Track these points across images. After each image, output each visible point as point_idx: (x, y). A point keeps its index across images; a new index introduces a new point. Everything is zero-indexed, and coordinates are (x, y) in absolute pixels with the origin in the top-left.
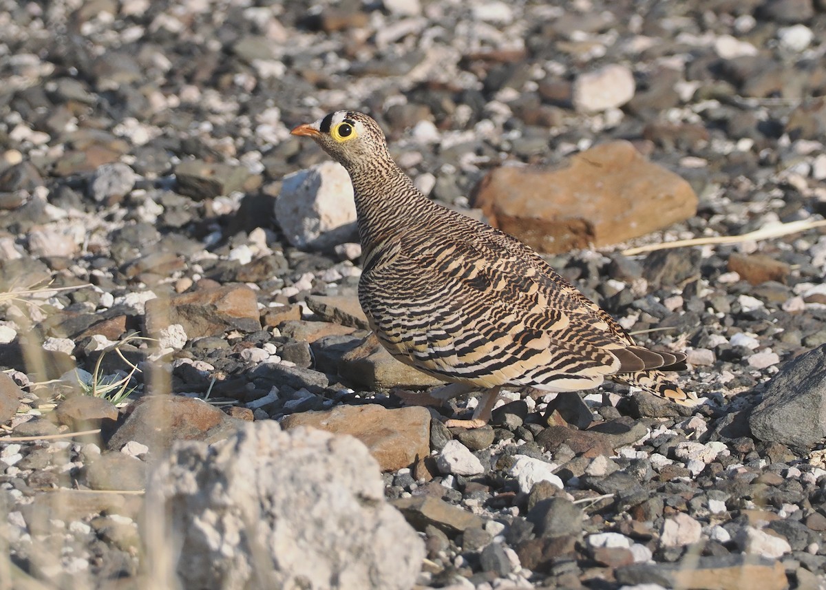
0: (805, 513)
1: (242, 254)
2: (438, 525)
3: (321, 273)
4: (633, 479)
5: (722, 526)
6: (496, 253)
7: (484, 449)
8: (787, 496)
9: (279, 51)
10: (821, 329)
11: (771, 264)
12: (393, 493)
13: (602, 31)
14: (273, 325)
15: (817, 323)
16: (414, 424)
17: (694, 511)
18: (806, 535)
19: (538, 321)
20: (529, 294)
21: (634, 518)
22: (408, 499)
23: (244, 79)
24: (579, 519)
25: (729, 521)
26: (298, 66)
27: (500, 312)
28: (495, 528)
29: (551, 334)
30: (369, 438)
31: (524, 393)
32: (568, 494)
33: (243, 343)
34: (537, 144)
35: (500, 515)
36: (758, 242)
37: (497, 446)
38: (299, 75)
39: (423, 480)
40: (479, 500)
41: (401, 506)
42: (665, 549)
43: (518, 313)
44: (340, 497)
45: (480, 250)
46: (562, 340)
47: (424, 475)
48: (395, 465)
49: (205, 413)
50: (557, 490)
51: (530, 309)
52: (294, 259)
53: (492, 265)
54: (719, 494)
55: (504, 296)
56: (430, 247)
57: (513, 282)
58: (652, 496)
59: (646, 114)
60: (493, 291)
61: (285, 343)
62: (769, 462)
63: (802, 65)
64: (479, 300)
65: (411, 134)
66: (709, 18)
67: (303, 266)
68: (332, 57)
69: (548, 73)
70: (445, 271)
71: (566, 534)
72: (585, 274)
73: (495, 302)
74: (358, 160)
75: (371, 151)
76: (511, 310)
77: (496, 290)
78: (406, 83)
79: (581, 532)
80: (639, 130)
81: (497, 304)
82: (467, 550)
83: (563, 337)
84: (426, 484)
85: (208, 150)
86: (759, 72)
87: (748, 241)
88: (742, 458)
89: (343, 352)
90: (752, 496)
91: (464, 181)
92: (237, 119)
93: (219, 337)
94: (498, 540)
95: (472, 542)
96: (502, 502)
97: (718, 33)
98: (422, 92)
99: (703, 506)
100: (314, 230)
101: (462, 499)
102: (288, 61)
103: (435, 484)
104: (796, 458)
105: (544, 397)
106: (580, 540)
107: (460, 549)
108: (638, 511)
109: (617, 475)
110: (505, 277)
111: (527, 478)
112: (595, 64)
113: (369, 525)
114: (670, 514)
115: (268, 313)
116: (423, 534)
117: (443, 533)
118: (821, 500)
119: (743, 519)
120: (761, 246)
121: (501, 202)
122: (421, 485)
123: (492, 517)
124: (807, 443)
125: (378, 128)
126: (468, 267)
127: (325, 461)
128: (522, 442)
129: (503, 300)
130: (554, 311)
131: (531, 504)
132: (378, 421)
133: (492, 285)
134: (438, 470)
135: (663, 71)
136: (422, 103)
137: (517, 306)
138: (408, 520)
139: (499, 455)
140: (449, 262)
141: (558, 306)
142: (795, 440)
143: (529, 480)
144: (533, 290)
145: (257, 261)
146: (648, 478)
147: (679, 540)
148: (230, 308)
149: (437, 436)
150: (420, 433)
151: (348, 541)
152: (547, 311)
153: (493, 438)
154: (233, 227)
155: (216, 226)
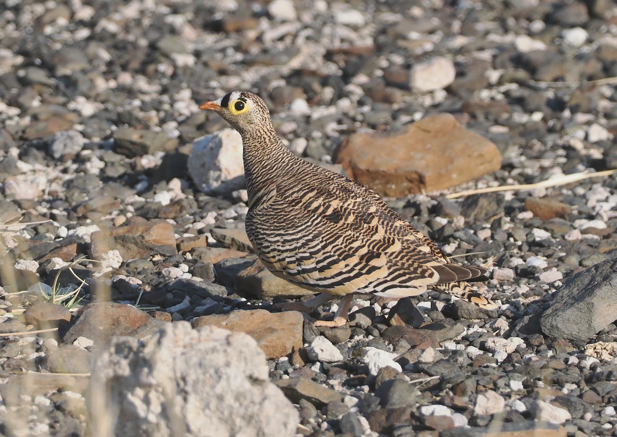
0: (581, 390)
1: (163, 198)
2: (309, 399)
3: (222, 212)
4: (454, 365)
5: (520, 400)
6: (347, 195)
7: (343, 343)
8: (568, 378)
9: (191, 47)
10: (594, 254)
11: (557, 205)
12: (275, 375)
13: (432, 32)
14: (186, 250)
15: (590, 249)
16: (291, 324)
17: (499, 388)
18: (582, 407)
19: (378, 245)
20: (371, 225)
21: (455, 394)
22: (286, 379)
23: (164, 67)
24: (413, 395)
25: (525, 396)
26: (205, 58)
27: (350, 239)
28: (351, 401)
29: (388, 255)
30: (257, 335)
31: (372, 301)
32: (406, 376)
33: (164, 264)
34: (383, 116)
35: (355, 392)
36: (547, 189)
37: (353, 340)
38: (206, 64)
39: (298, 366)
40: (339, 380)
41: (281, 385)
42: (477, 417)
43: (363, 240)
44: (236, 379)
45: (334, 193)
46: (396, 259)
47: (298, 362)
48: (277, 354)
49: (136, 316)
50: (397, 373)
51: (372, 237)
52: (202, 201)
53: (344, 204)
54: (518, 377)
55: (353, 227)
56: (298, 192)
57: (359, 216)
58: (468, 377)
59: (463, 93)
60: (344, 224)
61: (195, 264)
62: (555, 353)
63: (580, 57)
64: (334, 230)
65: (289, 109)
66: (511, 22)
67: (208, 207)
68: (230, 51)
69: (391, 63)
70: (309, 209)
71: (404, 406)
72: (418, 213)
73: (346, 232)
74: (249, 128)
75: (259, 121)
76: (358, 237)
77: (347, 222)
78: (285, 70)
79: (415, 404)
80: (458, 105)
81: (348, 233)
82: (330, 417)
83: (396, 257)
84: (300, 368)
85: (138, 120)
86: (548, 62)
87: (539, 188)
88: (535, 350)
89: (239, 271)
90: (542, 378)
91: (328, 143)
92: (159, 97)
93: (146, 259)
94: (353, 410)
95: (334, 412)
96: (356, 382)
97: (517, 34)
98: (297, 77)
99: (505, 385)
100: (217, 179)
101: (327, 380)
102: (197, 54)
103: (306, 369)
104: (575, 350)
105: (388, 304)
106: (414, 410)
107: (325, 416)
108: (458, 389)
109: (442, 362)
110: (354, 213)
111: (375, 364)
112: (426, 56)
113: (257, 399)
114: (481, 391)
115: (182, 241)
116: (298, 406)
117: (312, 405)
118: (593, 381)
119: (535, 395)
120: (549, 192)
121: (356, 159)
122: (297, 369)
123: (348, 393)
124: (583, 338)
125: (264, 104)
126: (325, 206)
127: (225, 351)
128: (371, 337)
129: (352, 230)
130: (389, 238)
131: (378, 384)
132: (264, 322)
133: (343, 219)
134: (309, 358)
135: (477, 61)
136: (297, 85)
137: (362, 234)
138: (286, 395)
139: (354, 347)
140: (312, 202)
141: (392, 234)
142: (574, 336)
143: (376, 366)
144: (374, 222)
145: (173, 203)
146: (465, 364)
147: (488, 410)
148: (154, 238)
149: (308, 332)
150: (295, 331)
151: (242, 411)
152: (385, 238)
153: (350, 335)
154: (156, 177)
155: (144, 177)
